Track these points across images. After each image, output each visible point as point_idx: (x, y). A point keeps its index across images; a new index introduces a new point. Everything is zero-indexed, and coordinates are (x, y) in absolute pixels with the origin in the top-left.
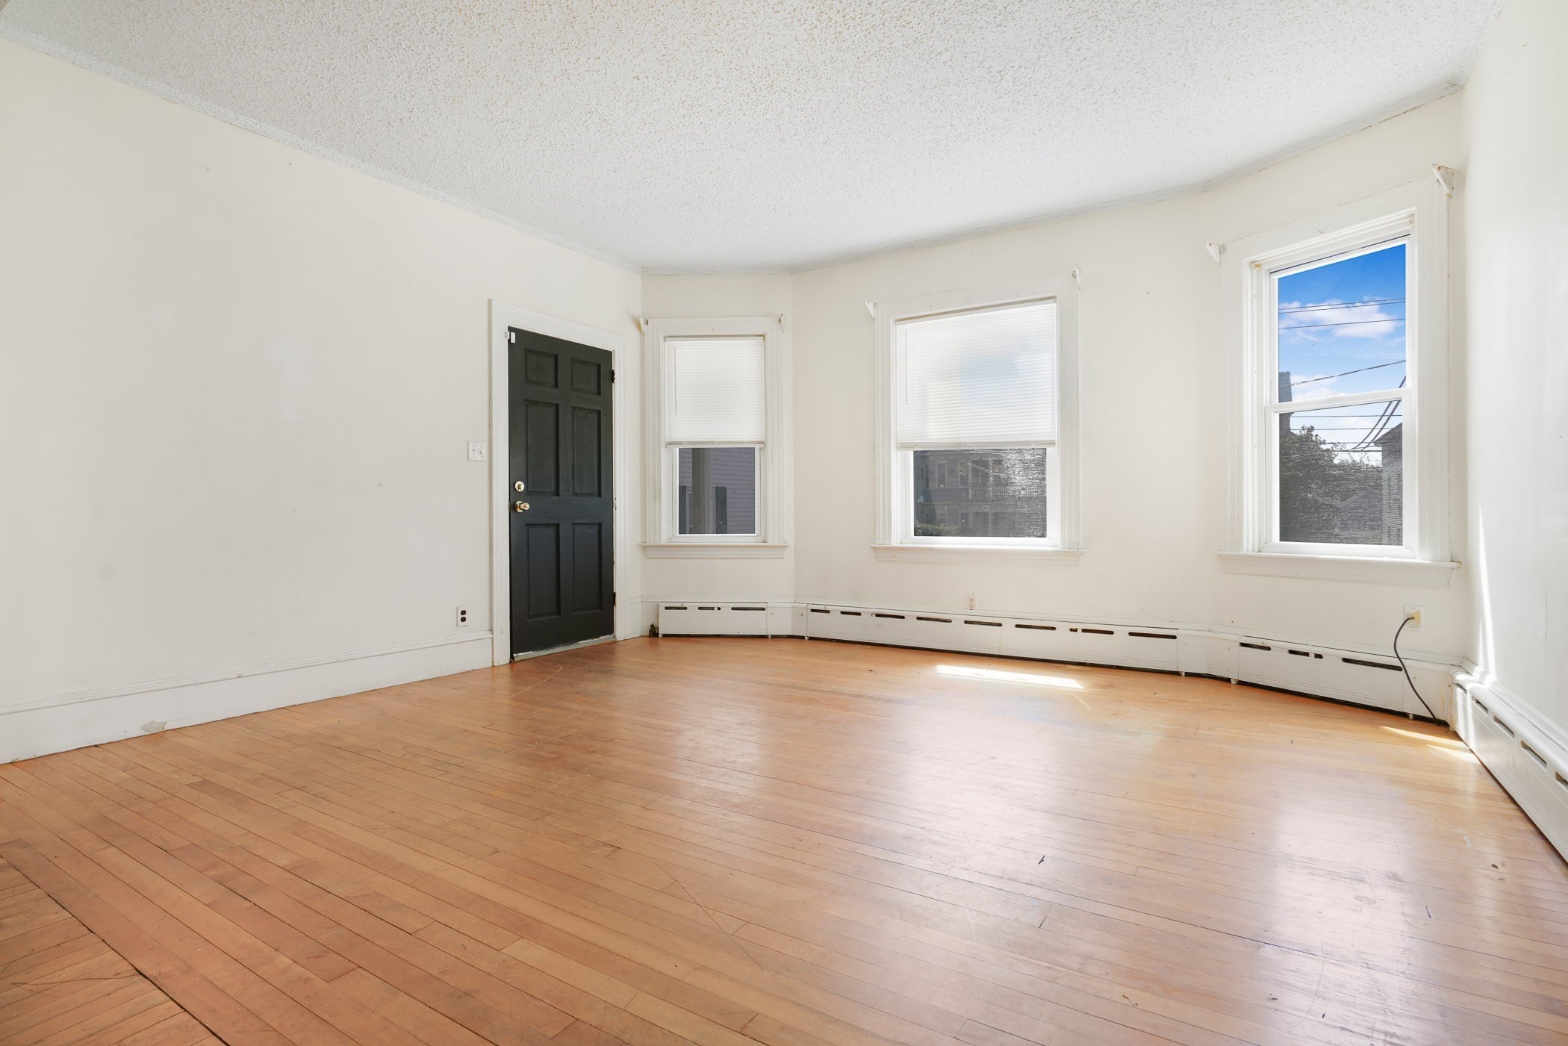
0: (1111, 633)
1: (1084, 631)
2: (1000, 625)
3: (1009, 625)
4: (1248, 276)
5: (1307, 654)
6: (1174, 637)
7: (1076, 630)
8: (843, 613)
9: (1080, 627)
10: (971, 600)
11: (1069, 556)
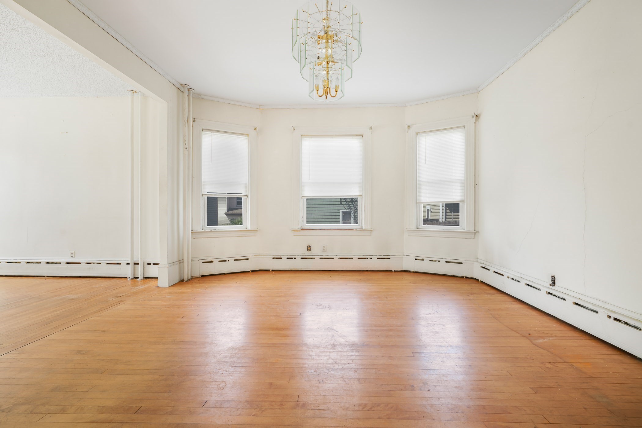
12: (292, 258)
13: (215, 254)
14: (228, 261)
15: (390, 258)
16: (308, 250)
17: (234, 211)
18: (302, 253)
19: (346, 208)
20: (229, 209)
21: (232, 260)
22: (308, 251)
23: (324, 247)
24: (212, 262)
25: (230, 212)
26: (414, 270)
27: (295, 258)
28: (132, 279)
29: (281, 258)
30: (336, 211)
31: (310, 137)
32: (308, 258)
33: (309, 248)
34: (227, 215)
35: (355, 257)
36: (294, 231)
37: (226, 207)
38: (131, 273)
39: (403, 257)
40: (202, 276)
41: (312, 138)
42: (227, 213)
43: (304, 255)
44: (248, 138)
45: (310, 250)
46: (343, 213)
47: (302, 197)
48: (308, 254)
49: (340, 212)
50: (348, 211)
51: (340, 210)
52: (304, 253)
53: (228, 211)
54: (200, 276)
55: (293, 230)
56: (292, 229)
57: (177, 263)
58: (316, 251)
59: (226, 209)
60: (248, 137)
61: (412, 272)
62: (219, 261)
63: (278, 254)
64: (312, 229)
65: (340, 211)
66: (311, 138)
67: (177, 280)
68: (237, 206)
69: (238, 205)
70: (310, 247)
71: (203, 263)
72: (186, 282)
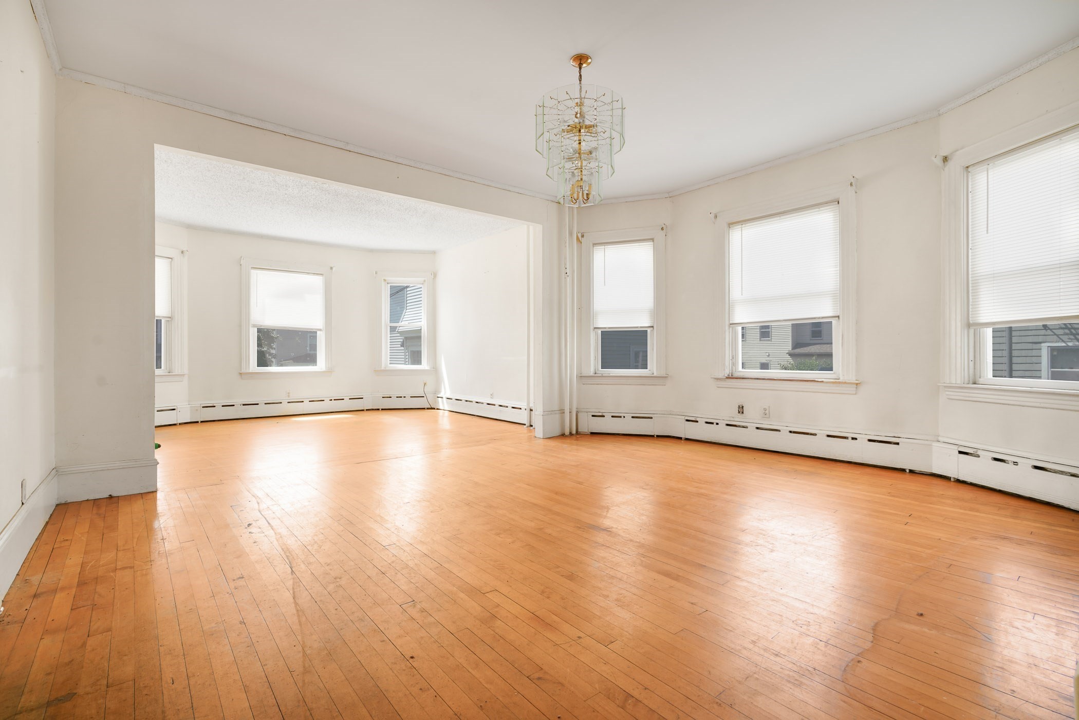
0: (343, 399)
1: (334, 400)
2: (303, 402)
3: (306, 402)
4: (383, 283)
5: (401, 397)
6: (362, 398)
7: (331, 400)
8: (223, 406)
9: (333, 399)
10: (289, 393)
11: (329, 372)
12: (712, 423)
13: (608, 407)
14: (624, 417)
15: (898, 444)
16: (739, 412)
17: (805, 348)
18: (730, 417)
19: (1065, 338)
20: (796, 345)
21: (628, 417)
22: (739, 414)
23: (765, 410)
24: (604, 416)
25: (798, 351)
26: (956, 477)
27: (717, 424)
28: (528, 427)
29: (697, 422)
30: (1030, 346)
31: (742, 223)
32: (739, 426)
33: (741, 410)
34: (790, 355)
35: (822, 434)
36: (717, 379)
37: (791, 342)
38: (527, 420)
39: (931, 445)
40: (592, 433)
41: (745, 224)
42: (792, 352)
43: (732, 419)
44: (654, 244)
45: (743, 413)
46: (1053, 349)
47: (731, 324)
48: (738, 419)
49: (1042, 348)
50: (1070, 344)
51: (1040, 343)
52: (733, 417)
53: (794, 347)
54: (589, 433)
55: (715, 379)
56: (715, 377)
57: (557, 412)
58: (753, 416)
59: (791, 346)
60: (653, 241)
61: (952, 480)
62: (612, 417)
63: (692, 415)
64: (743, 378)
65: (1043, 345)
66: (743, 226)
67: (557, 432)
68: (811, 340)
69: (813, 337)
70: (743, 407)
71: (593, 416)
72: (566, 436)
